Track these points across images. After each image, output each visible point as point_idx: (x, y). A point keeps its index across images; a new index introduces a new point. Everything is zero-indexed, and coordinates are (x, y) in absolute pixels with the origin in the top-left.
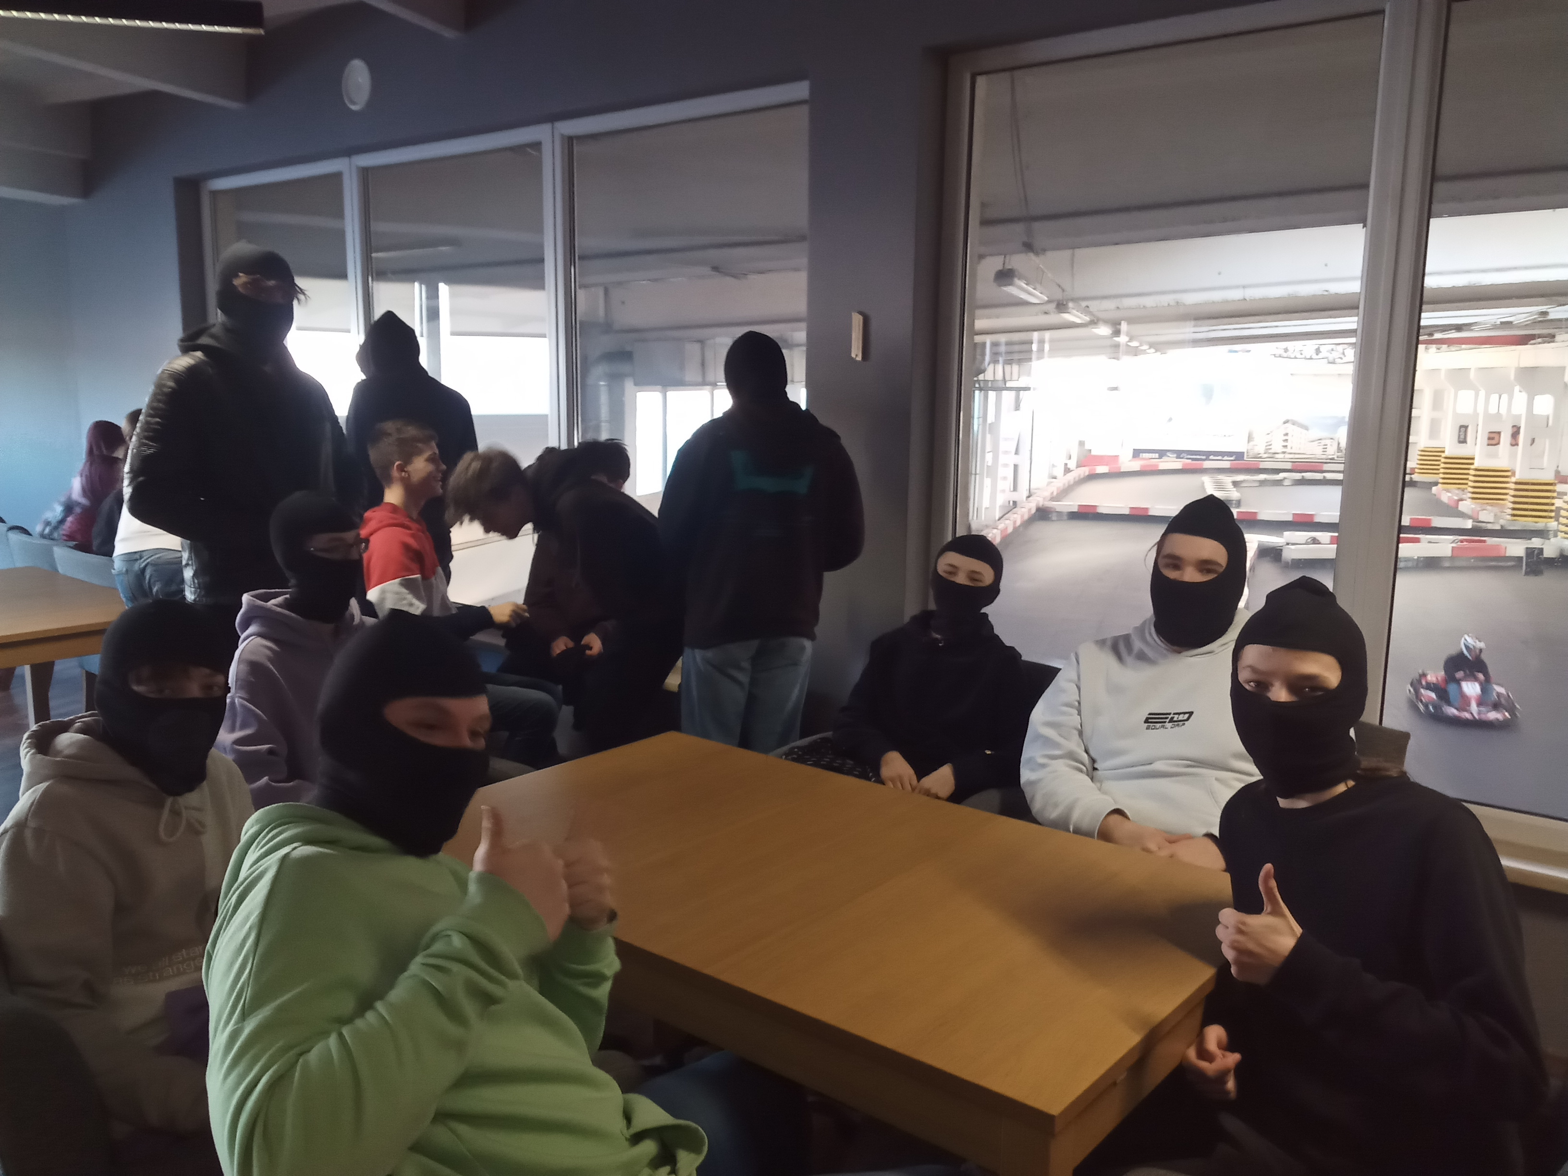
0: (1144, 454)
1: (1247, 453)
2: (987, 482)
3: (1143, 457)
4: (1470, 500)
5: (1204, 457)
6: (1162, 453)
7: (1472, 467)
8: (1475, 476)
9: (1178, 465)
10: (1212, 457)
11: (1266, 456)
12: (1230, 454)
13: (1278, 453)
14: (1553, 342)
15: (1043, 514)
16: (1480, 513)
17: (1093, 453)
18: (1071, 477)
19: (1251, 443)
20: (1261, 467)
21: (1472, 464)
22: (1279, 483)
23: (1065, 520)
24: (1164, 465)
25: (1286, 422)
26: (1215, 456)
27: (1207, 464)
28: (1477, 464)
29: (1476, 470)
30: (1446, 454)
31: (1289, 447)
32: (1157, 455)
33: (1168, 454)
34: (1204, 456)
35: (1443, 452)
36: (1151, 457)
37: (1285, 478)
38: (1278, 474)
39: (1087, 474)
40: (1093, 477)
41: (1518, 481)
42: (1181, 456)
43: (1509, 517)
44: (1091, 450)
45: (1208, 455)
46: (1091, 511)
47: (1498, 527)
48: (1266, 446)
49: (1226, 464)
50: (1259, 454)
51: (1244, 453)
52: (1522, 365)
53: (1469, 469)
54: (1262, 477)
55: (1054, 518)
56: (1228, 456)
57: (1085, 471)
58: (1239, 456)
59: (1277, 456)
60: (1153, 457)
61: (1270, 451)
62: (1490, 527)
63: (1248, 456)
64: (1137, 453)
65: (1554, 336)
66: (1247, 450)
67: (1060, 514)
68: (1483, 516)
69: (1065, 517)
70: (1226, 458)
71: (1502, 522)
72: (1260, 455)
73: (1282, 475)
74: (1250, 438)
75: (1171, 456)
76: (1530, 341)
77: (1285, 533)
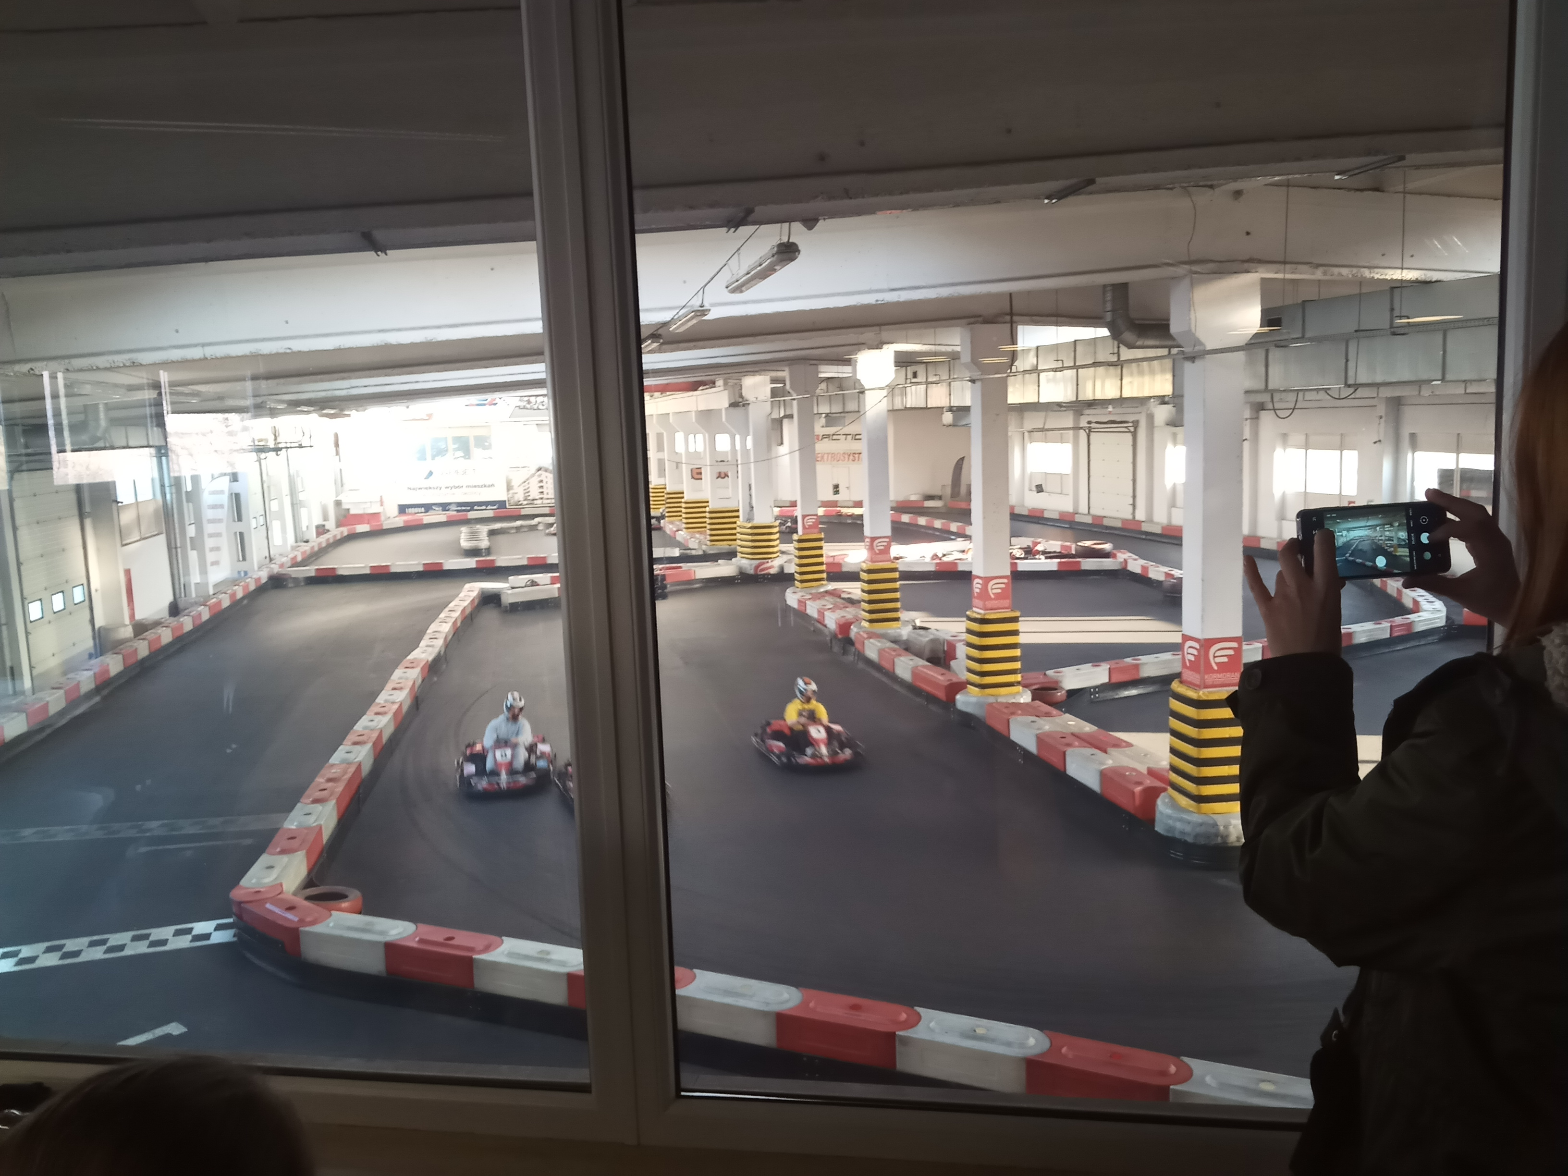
0: (410, 509)
1: (508, 501)
2: (193, 555)
3: (410, 512)
4: (684, 530)
5: (469, 508)
6: (428, 507)
7: (683, 500)
8: (686, 508)
9: (442, 517)
10: (476, 508)
11: (525, 502)
12: (493, 503)
13: (536, 500)
14: (715, 387)
15: (277, 582)
16: (689, 541)
17: (352, 512)
18: (323, 540)
19: (511, 492)
20: (523, 513)
21: (683, 498)
22: (533, 528)
23: (302, 586)
24: (428, 519)
25: (539, 469)
26: (478, 506)
27: (472, 515)
28: (687, 497)
29: (686, 503)
30: (668, 490)
31: (545, 493)
32: (423, 510)
33: (434, 507)
34: (468, 506)
35: (665, 488)
36: (417, 512)
37: (539, 523)
38: (534, 519)
39: (346, 534)
40: (353, 537)
41: (712, 510)
42: (447, 508)
43: (708, 543)
44: (349, 509)
45: (471, 506)
46: (330, 574)
47: (700, 553)
48: (525, 493)
49: (489, 514)
50: (520, 501)
51: (505, 501)
52: (699, 409)
53: (680, 502)
54: (519, 523)
55: (290, 585)
56: (491, 505)
57: (345, 531)
58: (502, 504)
59: (535, 502)
60: (420, 511)
61: (529, 498)
62: (694, 553)
63: (509, 503)
64: (403, 509)
65: (714, 383)
66: (508, 498)
67: (296, 580)
68: (693, 544)
69: (303, 584)
70: (489, 507)
71: (704, 547)
72: (520, 503)
73: (537, 520)
74: (509, 488)
75: (437, 509)
76: (698, 388)
77: (510, 578)
